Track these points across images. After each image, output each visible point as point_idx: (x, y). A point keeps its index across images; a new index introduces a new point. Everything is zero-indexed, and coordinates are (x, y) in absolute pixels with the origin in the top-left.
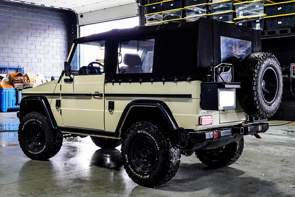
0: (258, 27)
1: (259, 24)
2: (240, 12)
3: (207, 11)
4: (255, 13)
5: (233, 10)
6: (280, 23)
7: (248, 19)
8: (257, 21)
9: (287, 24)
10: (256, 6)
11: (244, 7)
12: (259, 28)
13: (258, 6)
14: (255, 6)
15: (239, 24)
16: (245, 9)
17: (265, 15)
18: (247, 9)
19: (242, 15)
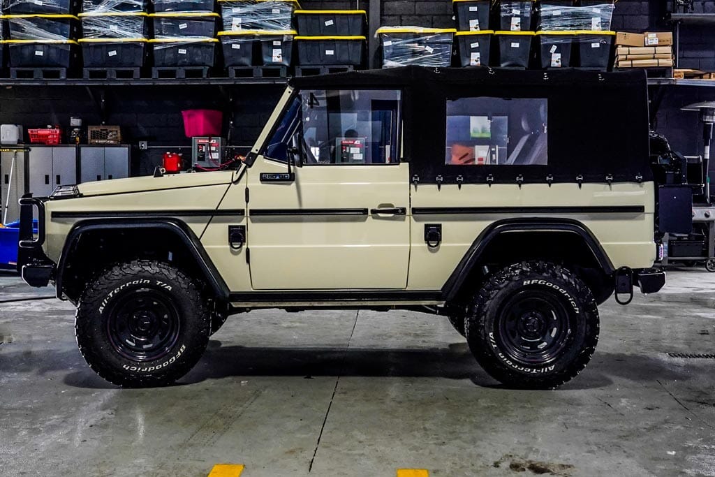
0: (279, 57)
1: (280, 50)
2: (234, 19)
3: (144, 6)
4: (271, 25)
5: (214, 12)
6: (330, 52)
7: (253, 36)
8: (275, 43)
9: (345, 57)
10: (274, 11)
11: (244, 10)
12: (281, 58)
13: (279, 11)
14: (271, 10)
15: (233, 45)
16: (248, 13)
17: (294, 32)
18: (252, 14)
19: (238, 26)
